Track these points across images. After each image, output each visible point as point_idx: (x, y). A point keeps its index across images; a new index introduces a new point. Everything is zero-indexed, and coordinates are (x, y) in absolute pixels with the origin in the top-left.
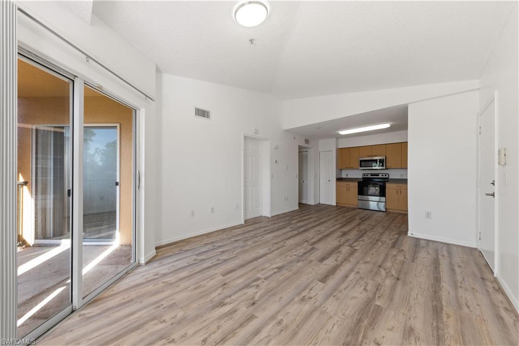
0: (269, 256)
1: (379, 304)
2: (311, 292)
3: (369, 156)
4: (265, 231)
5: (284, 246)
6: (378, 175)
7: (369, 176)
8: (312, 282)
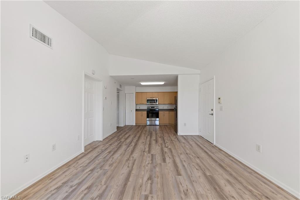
0: (134, 172)
2: (183, 185)
3: (151, 98)
4: (110, 152)
5: (135, 160)
6: (154, 107)
7: (150, 108)
8: (176, 178)
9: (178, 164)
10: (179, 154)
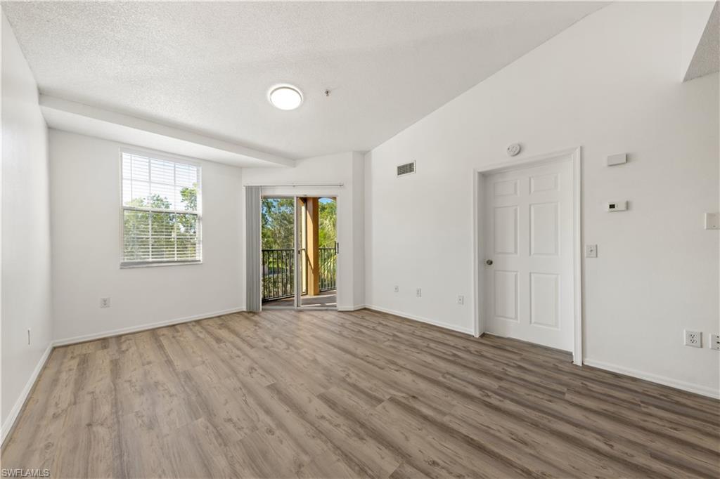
1: (200, 420)
2: (260, 376)
8: (276, 379)
9: (286, 408)
10: (305, 458)
